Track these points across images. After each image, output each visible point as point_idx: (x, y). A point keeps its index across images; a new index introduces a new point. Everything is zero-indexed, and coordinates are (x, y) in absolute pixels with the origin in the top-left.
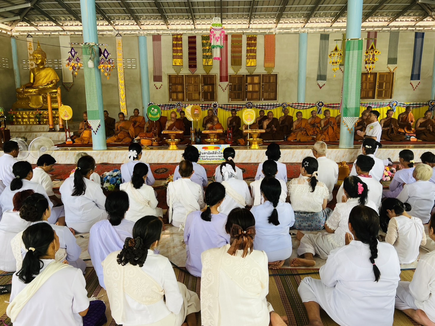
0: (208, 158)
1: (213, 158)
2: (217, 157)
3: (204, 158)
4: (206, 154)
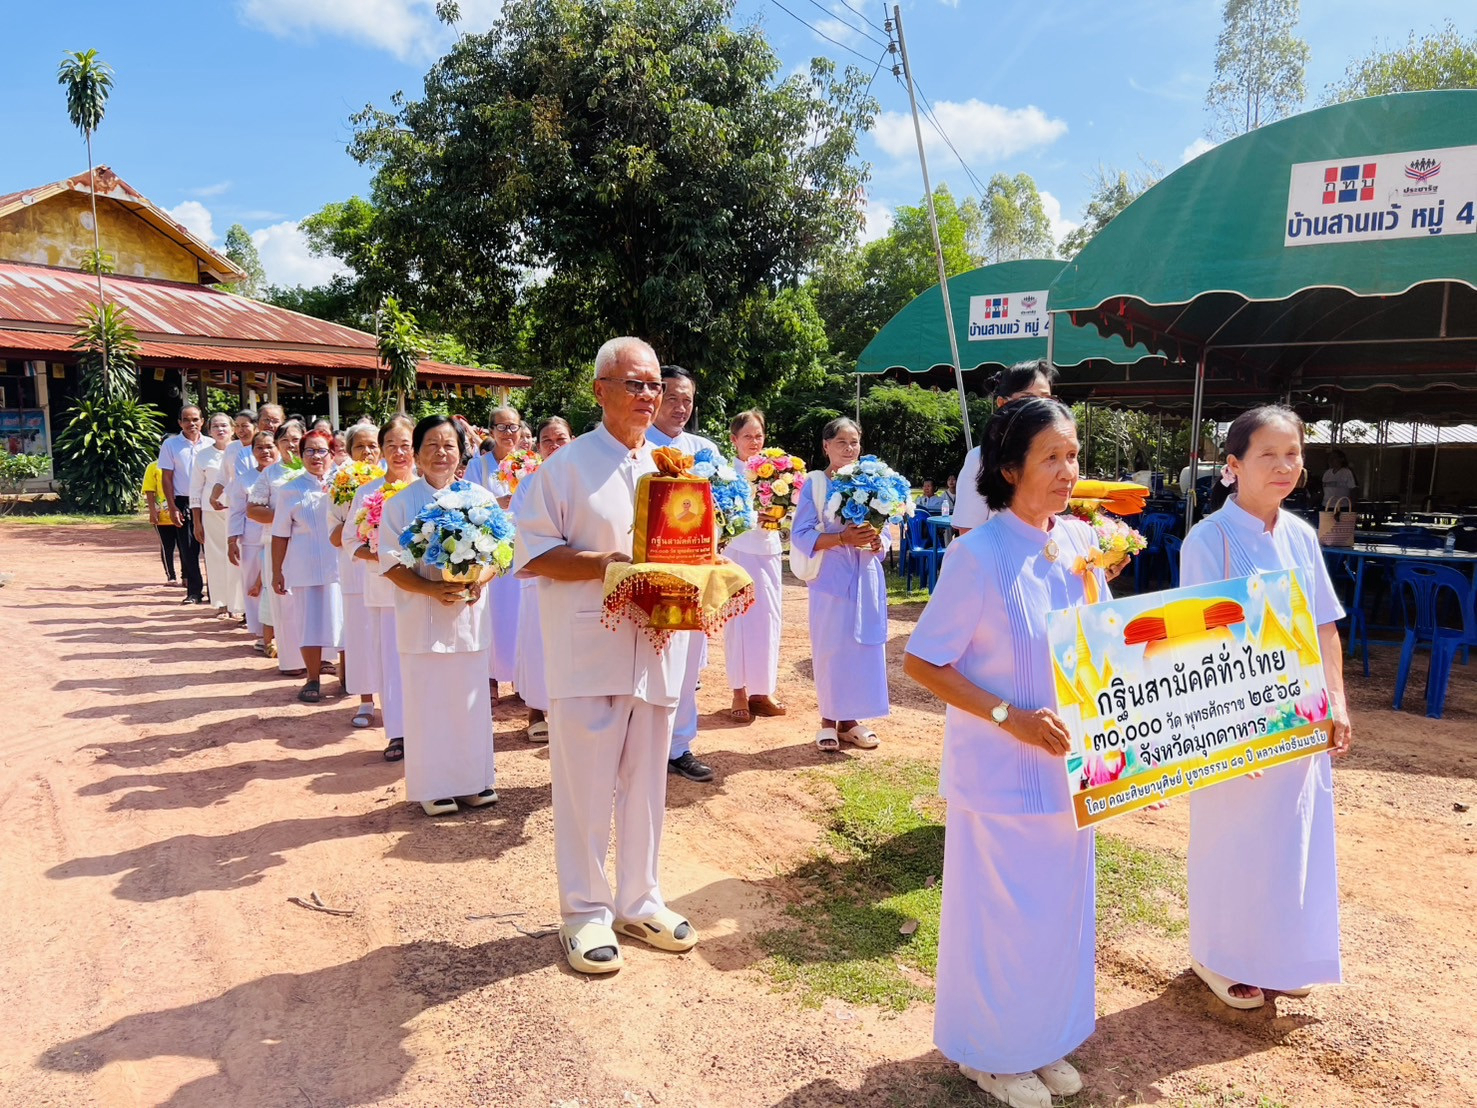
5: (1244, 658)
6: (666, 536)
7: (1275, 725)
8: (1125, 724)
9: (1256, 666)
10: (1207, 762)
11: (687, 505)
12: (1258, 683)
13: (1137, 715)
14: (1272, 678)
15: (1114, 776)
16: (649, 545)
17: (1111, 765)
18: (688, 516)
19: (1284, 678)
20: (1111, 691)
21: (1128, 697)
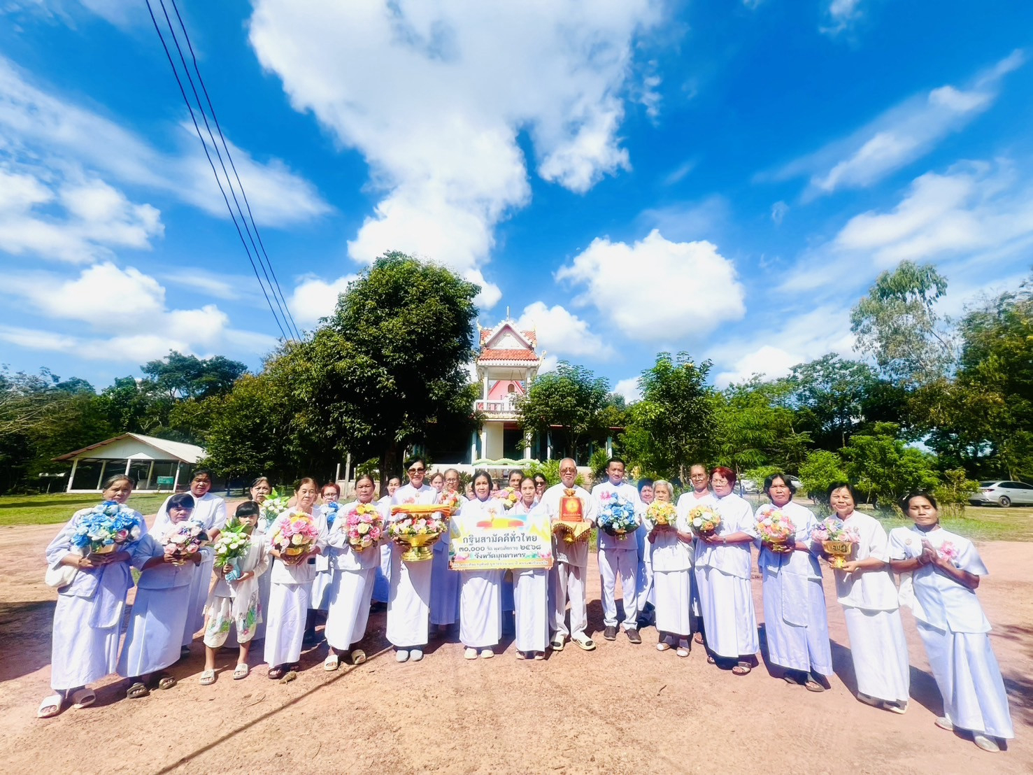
0: (493, 552)
1: (505, 552)
2: (517, 548)
3: (481, 553)
4: (487, 540)
5: (521, 536)
6: (566, 513)
7: (529, 556)
8: (471, 546)
9: (525, 539)
10: (500, 562)
11: (572, 504)
12: (525, 543)
13: (475, 545)
14: (530, 543)
15: (464, 559)
16: (563, 516)
17: (464, 557)
18: (573, 508)
19: (535, 544)
20: (468, 538)
21: (474, 540)
